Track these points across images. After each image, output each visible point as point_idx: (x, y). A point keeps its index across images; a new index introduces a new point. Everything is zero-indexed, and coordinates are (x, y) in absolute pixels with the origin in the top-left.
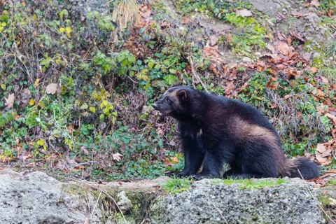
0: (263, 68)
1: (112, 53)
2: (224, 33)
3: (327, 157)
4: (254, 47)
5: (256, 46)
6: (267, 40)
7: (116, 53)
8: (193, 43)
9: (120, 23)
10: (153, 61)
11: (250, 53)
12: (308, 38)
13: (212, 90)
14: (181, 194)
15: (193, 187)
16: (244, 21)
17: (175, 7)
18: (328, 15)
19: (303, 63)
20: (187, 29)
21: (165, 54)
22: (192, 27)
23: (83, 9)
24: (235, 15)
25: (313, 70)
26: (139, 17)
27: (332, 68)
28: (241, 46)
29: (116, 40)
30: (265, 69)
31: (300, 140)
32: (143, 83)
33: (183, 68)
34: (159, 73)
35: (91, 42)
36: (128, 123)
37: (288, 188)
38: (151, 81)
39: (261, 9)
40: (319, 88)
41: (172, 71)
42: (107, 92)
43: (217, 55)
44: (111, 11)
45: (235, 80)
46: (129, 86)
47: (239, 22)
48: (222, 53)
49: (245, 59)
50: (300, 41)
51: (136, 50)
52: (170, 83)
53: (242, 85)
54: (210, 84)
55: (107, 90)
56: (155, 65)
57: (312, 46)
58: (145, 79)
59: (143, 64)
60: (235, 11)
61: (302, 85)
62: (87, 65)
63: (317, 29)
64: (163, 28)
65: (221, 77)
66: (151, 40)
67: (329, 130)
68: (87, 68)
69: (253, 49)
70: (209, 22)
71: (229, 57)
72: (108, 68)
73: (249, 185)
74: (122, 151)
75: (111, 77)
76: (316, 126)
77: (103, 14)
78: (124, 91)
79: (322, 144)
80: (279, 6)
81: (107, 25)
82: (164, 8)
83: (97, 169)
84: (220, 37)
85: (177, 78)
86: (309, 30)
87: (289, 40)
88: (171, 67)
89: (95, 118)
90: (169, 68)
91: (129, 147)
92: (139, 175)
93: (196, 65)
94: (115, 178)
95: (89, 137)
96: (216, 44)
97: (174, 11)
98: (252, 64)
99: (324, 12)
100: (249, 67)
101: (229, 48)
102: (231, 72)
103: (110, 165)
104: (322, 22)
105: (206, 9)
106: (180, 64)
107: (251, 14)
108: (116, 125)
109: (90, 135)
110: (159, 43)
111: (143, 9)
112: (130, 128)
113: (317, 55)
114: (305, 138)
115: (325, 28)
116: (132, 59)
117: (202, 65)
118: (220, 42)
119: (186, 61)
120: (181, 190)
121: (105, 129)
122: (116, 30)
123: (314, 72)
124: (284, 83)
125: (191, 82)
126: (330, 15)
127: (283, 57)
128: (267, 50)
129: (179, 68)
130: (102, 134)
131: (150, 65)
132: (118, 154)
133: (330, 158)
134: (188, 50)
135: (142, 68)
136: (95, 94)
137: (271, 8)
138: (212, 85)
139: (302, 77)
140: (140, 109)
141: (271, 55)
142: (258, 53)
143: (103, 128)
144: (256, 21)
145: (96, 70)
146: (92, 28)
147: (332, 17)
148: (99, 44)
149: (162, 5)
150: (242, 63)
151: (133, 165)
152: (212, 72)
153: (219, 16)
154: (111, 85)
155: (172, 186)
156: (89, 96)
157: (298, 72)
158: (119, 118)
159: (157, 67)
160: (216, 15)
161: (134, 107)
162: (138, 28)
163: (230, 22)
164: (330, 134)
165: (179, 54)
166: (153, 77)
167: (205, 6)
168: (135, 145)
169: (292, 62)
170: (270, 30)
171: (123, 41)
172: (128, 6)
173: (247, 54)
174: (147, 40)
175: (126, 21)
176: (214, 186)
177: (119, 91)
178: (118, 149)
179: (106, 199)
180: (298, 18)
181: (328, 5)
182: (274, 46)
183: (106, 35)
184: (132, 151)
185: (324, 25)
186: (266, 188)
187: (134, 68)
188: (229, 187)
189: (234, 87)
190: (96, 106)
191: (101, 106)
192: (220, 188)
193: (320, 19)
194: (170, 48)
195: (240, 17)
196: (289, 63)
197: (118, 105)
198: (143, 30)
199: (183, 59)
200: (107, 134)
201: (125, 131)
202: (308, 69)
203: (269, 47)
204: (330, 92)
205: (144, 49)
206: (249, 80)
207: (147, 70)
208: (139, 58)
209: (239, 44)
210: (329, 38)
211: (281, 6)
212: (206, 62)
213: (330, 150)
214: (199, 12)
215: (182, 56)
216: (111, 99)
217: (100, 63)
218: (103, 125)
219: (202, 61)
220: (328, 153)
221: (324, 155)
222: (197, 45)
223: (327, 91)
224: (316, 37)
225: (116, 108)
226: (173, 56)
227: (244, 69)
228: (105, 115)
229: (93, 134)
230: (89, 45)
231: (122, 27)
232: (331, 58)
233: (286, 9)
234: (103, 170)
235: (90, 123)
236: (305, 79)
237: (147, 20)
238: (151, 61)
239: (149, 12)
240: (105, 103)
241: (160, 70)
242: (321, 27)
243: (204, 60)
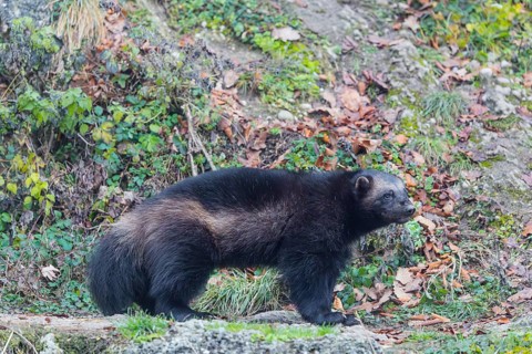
0: (313, 131)
1: (52, 92)
2: (247, 67)
3: (414, 292)
4: (300, 95)
5: (304, 94)
6: (323, 82)
7: (58, 92)
8: (193, 82)
9: (70, 41)
10: (121, 110)
11: (292, 104)
12: (394, 84)
13: (222, 165)
14: (150, 344)
15: (173, 333)
16: (285, 47)
17: (168, 17)
18: (432, 46)
19: (383, 127)
20: (183, 58)
21: (144, 98)
22: (193, 54)
23: (6, 12)
24: (271, 36)
25: (400, 139)
26: (103, 32)
27: (434, 138)
28: (278, 91)
29: (61, 70)
30: (317, 134)
31: (369, 260)
32: (103, 147)
33: (174, 125)
34: (132, 130)
35: (17, 70)
36: (73, 214)
37: (337, 343)
38: (117, 143)
39: (316, 30)
40: (408, 172)
41: (154, 128)
42: (38, 159)
43: (235, 105)
44: (56, 18)
45: (263, 150)
46: (79, 151)
47: (276, 49)
48: (244, 102)
49: (283, 114)
50: (381, 88)
51: (95, 88)
52: (150, 149)
53: (273, 159)
54: (218, 155)
55: (41, 154)
56: (125, 116)
57: (400, 98)
58: (106, 140)
59: (105, 113)
60: (271, 30)
61: (377, 165)
62: (8, 110)
63: (412, 68)
64: (143, 52)
65: (239, 144)
66: (122, 72)
67: (420, 245)
68: (7, 116)
69: (299, 98)
70: (224, 45)
71: (256, 109)
72: (44, 117)
73: (270, 335)
74: (59, 262)
75: (49, 133)
76: (398, 236)
77: (40, 22)
78: (69, 160)
79: (407, 270)
80: (348, 25)
81: (47, 43)
82: (149, 18)
83: (13, 292)
84: (242, 74)
85: (162, 141)
86: (398, 69)
87: (362, 85)
88: (152, 122)
89: (16, 203)
90: (149, 124)
91: (71, 256)
92: (86, 305)
93: (198, 119)
94: (43, 309)
95: (4, 235)
96: (234, 86)
97: (165, 24)
98: (295, 123)
99: (426, 40)
100: (289, 129)
101: (257, 93)
102: (257, 136)
103: (35, 287)
104: (422, 56)
105: (220, 24)
106: (169, 117)
107: (298, 37)
108: (51, 216)
109: (5, 232)
110: (134, 78)
111: (111, 19)
112: (76, 223)
113: (408, 113)
114: (378, 258)
115: (425, 67)
116: (86, 103)
117: (206, 121)
118: (242, 82)
119: (180, 112)
120: (150, 337)
121: (32, 223)
122: (62, 52)
123: (401, 143)
124: (347, 160)
125: (186, 149)
126: (436, 45)
127: (350, 114)
128: (323, 101)
129: (166, 124)
130: (27, 232)
131: (117, 116)
132: (51, 267)
133: (418, 295)
134: (184, 94)
135: (102, 119)
136: (18, 162)
137: (335, 28)
138: (223, 156)
139: (379, 151)
140: (96, 191)
141: (329, 110)
142: (306, 106)
143: (28, 221)
144: (307, 50)
145: (22, 120)
146: (20, 46)
147: (440, 49)
148: (31, 75)
149: (146, 12)
150: (277, 121)
151: (76, 289)
152: (223, 133)
153: (244, 36)
154: (47, 147)
155: (136, 328)
156: (8, 164)
157: (373, 142)
158: (57, 205)
159: (129, 120)
160: (238, 34)
161: (84, 187)
162: (100, 51)
163: (261, 49)
164: (421, 252)
165: (168, 99)
166: (120, 137)
167: (220, 19)
168: (82, 253)
169: (364, 124)
170: (330, 66)
171: (72, 72)
172: (85, 11)
173: (287, 105)
174: (114, 72)
175: (80, 37)
176: (209, 333)
177: (61, 158)
178: (52, 258)
179: (21, 345)
180: (381, 48)
181: (433, 28)
182: (335, 94)
183: (43, 59)
184: (75, 264)
185: (425, 62)
186: (299, 340)
187: (89, 120)
188: (235, 337)
189: (260, 161)
190: (19, 183)
191: (28, 183)
192: (219, 337)
193: (418, 52)
194: (153, 88)
195: (279, 40)
196: (359, 126)
197: (56, 182)
198: (109, 54)
199: (175, 109)
200: (34, 232)
201: (66, 229)
202: (391, 137)
203: (327, 95)
204: (427, 179)
205: (109, 87)
206: (287, 152)
207: (110, 125)
208: (99, 102)
209: (274, 88)
210: (431, 86)
211: (352, 25)
212: (214, 116)
213: (419, 281)
214: (209, 28)
215: (173, 102)
216: (46, 171)
217: (30, 108)
218: (29, 217)
219: (207, 113)
220: (415, 285)
221: (408, 288)
222: (199, 86)
223: (421, 177)
224: (409, 83)
225: (53, 187)
226: (158, 102)
227: (280, 132)
228: (33, 199)
229: (11, 231)
230: (13, 75)
231: (72, 47)
232: (433, 120)
233: (361, 30)
234: (22, 294)
235: (6, 211)
236: (384, 154)
237: (118, 37)
238: (118, 110)
239: (122, 24)
240: (35, 177)
241: (134, 125)
242: (418, 65)
243: (211, 112)
